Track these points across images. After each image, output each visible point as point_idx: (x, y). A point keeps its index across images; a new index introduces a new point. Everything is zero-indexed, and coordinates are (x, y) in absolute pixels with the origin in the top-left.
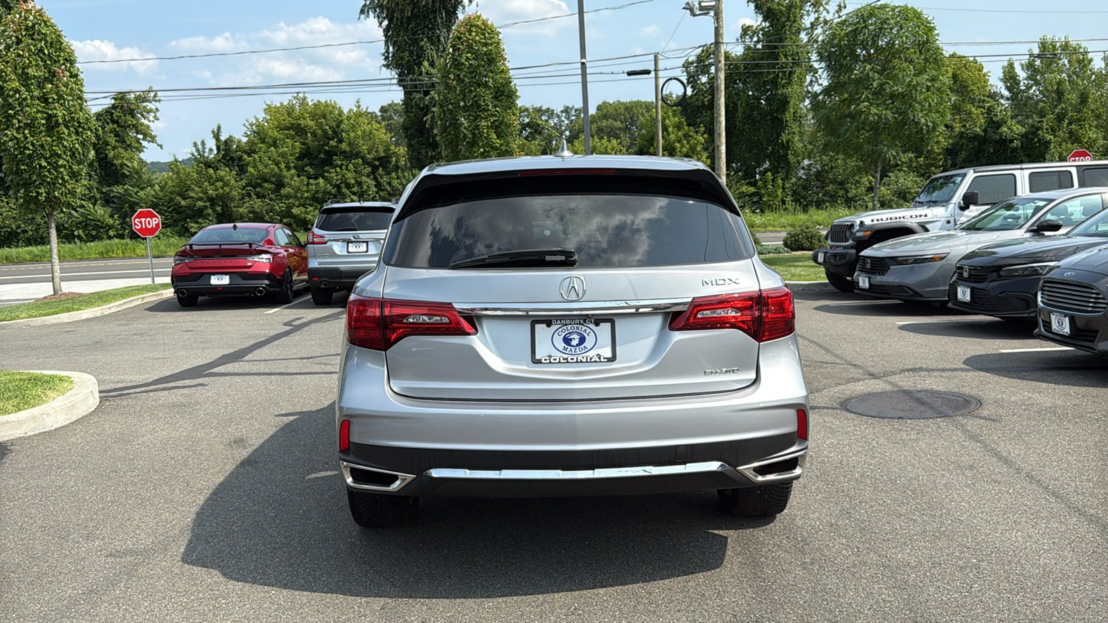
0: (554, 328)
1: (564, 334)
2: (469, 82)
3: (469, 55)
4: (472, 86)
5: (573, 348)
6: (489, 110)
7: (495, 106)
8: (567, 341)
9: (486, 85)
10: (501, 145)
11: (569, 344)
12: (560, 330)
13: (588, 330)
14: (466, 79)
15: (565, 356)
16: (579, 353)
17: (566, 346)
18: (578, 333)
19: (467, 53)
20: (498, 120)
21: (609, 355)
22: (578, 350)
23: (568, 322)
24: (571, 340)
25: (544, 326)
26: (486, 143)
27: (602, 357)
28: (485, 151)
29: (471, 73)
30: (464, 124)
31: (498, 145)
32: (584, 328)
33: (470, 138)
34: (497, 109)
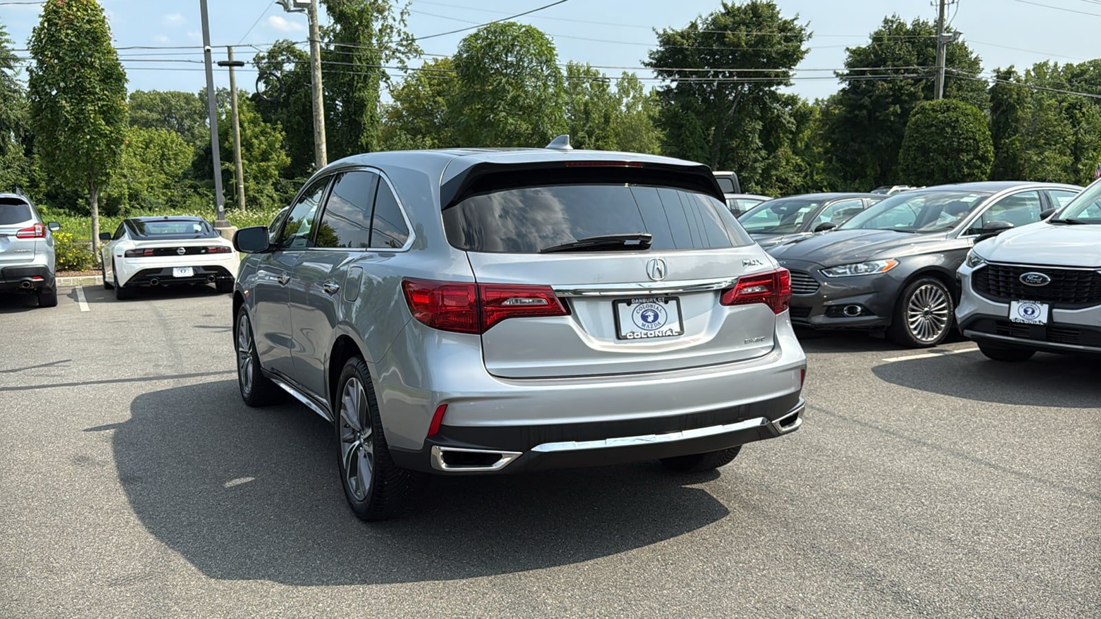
0: (633, 306)
1: (641, 312)
2: (71, 61)
3: (69, 31)
4: (75, 66)
5: (649, 324)
6: (96, 93)
7: (103, 90)
8: (644, 318)
9: (91, 66)
10: (111, 132)
11: (646, 321)
12: (638, 308)
13: (660, 308)
14: (67, 58)
15: (646, 332)
16: (654, 328)
17: (644, 323)
18: (653, 311)
19: (67, 29)
20: (107, 105)
21: (678, 329)
22: (653, 326)
23: (644, 301)
24: (647, 317)
25: (625, 304)
26: (93, 130)
27: (674, 332)
28: (91, 138)
29: (72, 51)
30: (65, 107)
31: (108, 132)
32: (657, 306)
33: (73, 123)
34: (105, 92)
